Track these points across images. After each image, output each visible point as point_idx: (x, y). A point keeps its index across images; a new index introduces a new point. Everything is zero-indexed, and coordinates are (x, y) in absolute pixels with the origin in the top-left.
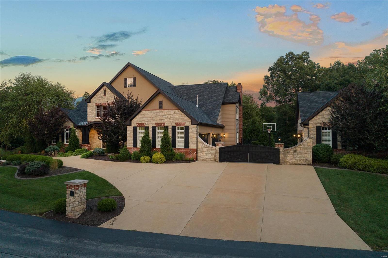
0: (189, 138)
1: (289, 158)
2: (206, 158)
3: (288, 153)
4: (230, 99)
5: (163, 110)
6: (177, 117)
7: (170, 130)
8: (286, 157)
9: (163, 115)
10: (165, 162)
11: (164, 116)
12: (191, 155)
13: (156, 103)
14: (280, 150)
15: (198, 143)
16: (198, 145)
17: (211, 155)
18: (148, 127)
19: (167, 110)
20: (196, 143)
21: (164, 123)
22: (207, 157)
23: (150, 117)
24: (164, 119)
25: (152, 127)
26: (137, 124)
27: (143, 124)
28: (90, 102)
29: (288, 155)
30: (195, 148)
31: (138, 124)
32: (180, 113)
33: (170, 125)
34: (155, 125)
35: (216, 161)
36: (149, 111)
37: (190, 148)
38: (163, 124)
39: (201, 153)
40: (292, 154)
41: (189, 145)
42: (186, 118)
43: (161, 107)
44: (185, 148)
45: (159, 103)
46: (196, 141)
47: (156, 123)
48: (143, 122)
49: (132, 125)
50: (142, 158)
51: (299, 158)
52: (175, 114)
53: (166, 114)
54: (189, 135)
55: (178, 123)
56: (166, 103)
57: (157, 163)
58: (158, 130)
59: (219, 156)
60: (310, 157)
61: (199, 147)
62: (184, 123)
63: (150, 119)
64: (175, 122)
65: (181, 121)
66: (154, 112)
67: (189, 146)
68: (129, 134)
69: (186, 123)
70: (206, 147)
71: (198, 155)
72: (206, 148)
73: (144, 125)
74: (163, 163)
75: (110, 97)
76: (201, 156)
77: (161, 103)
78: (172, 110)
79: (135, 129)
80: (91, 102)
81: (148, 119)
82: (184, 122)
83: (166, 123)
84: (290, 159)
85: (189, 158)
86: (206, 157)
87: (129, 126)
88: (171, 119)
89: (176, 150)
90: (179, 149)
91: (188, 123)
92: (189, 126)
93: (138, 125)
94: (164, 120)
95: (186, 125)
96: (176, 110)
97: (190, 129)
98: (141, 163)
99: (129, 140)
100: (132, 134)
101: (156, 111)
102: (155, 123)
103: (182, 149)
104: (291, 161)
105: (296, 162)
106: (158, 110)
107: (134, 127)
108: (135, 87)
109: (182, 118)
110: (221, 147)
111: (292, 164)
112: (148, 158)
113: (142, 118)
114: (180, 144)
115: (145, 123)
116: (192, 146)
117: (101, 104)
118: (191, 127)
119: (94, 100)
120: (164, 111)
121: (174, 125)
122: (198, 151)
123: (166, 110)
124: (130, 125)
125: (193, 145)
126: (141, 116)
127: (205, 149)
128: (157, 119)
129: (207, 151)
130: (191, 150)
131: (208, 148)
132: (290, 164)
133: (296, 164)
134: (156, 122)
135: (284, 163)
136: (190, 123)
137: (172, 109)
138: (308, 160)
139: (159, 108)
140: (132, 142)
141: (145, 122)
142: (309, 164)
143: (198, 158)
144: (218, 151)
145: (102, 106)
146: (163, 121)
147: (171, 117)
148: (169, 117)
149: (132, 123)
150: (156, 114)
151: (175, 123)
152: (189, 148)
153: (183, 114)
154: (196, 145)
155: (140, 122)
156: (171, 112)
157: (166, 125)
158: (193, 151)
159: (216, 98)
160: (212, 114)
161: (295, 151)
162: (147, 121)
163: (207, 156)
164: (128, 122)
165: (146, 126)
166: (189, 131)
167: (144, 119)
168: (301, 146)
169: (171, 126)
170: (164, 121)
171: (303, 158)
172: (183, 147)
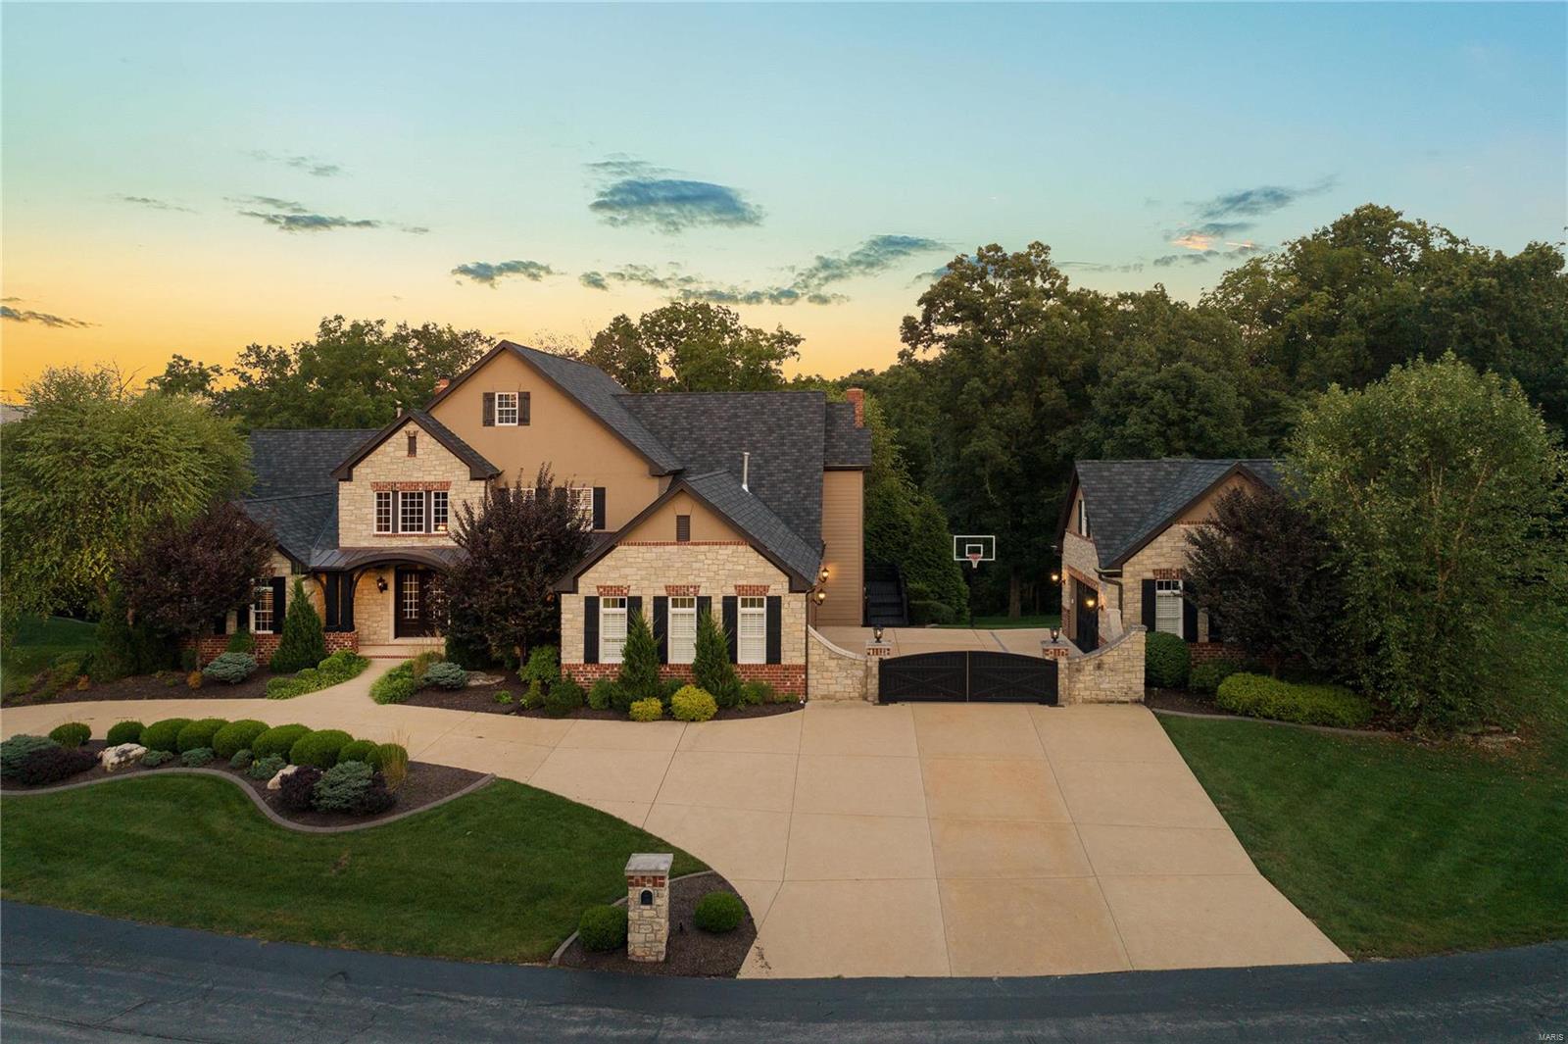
0: (782, 633)
1: (1082, 685)
2: (836, 692)
3: (1078, 671)
4: (843, 453)
5: (692, 544)
6: (742, 568)
7: (717, 607)
8: (1075, 682)
9: (693, 559)
10: (716, 717)
11: (695, 565)
12: (788, 684)
13: (666, 523)
14: (1059, 666)
15: (810, 645)
16: (810, 651)
17: (850, 682)
18: (639, 599)
19: (706, 544)
20: (804, 646)
21: (696, 587)
22: (838, 688)
23: (647, 565)
24: (694, 572)
25: (655, 597)
26: (598, 587)
27: (619, 588)
28: (349, 479)
29: (1081, 678)
30: (801, 661)
31: (601, 587)
32: (751, 555)
33: (716, 592)
34: (663, 593)
35: (869, 699)
36: (643, 549)
37: (783, 662)
38: (692, 590)
39: (818, 677)
40: (1090, 675)
41: (782, 653)
42: (772, 570)
43: (683, 535)
44: (767, 663)
45: (678, 522)
46: (804, 641)
47: (666, 587)
48: (620, 583)
49: (580, 591)
50: (636, 706)
51: (1110, 685)
52: (735, 559)
53: (702, 557)
54: (783, 622)
55: (743, 587)
56: (702, 524)
57: (693, 720)
58: (673, 606)
59: (877, 686)
60: (1138, 682)
61: (813, 658)
62: (766, 588)
63: (644, 573)
64: (734, 583)
65: (754, 582)
66: (660, 549)
67: (782, 656)
68: (567, 620)
69: (772, 587)
70: (833, 659)
71: (809, 682)
72: (836, 661)
73: (625, 591)
74: (712, 719)
75: (434, 462)
76: (818, 684)
77: (683, 523)
78: (723, 547)
79: (591, 605)
80: (354, 478)
81: (639, 572)
82: (765, 583)
83: (703, 585)
84: (1086, 689)
85: (782, 693)
86: (834, 688)
87: (567, 595)
88: (720, 572)
89: (739, 670)
90: (749, 666)
91: (778, 585)
92: (780, 597)
93: (601, 590)
94: (696, 576)
95: (771, 593)
96: (738, 544)
97: (786, 606)
98: (634, 720)
99: (570, 639)
100: (582, 619)
101: (668, 548)
102: (662, 585)
103: (757, 667)
104: (1086, 694)
105: (1102, 696)
106: (674, 544)
107: (586, 598)
108: (529, 425)
109: (758, 570)
110: (884, 658)
111: (1091, 702)
112: (655, 705)
113: (617, 568)
114: (751, 650)
115: (629, 587)
116: (791, 656)
117: (398, 485)
118: (789, 599)
119: (369, 470)
120: (696, 548)
121: (731, 592)
122: (810, 671)
123: (702, 544)
124: (575, 590)
125: (794, 654)
126: (614, 563)
127: (833, 663)
128: (672, 573)
129: (838, 669)
130: (787, 668)
131: (840, 662)
132: (1086, 702)
133: (1101, 702)
134: (668, 584)
135: (1071, 700)
136: (786, 586)
137: (724, 544)
138: (1135, 689)
139: (678, 539)
140: (582, 646)
141: (629, 583)
142: (1137, 702)
143: (810, 690)
144: (875, 670)
145: (400, 493)
146: (691, 580)
147: (721, 567)
148: (715, 568)
149: (580, 585)
150: (666, 556)
151: (736, 587)
152: (780, 663)
153: (761, 557)
154: (804, 654)
155: (609, 583)
156: (721, 552)
157: (702, 593)
158: (797, 673)
159: (800, 451)
160: (798, 517)
161: (1099, 667)
162: (634, 577)
163: (837, 684)
164: (567, 581)
165: (632, 594)
166: (783, 611)
167: (627, 571)
168: (1116, 654)
169: (721, 597)
170: (697, 579)
171: (1120, 685)
172: (762, 660)
